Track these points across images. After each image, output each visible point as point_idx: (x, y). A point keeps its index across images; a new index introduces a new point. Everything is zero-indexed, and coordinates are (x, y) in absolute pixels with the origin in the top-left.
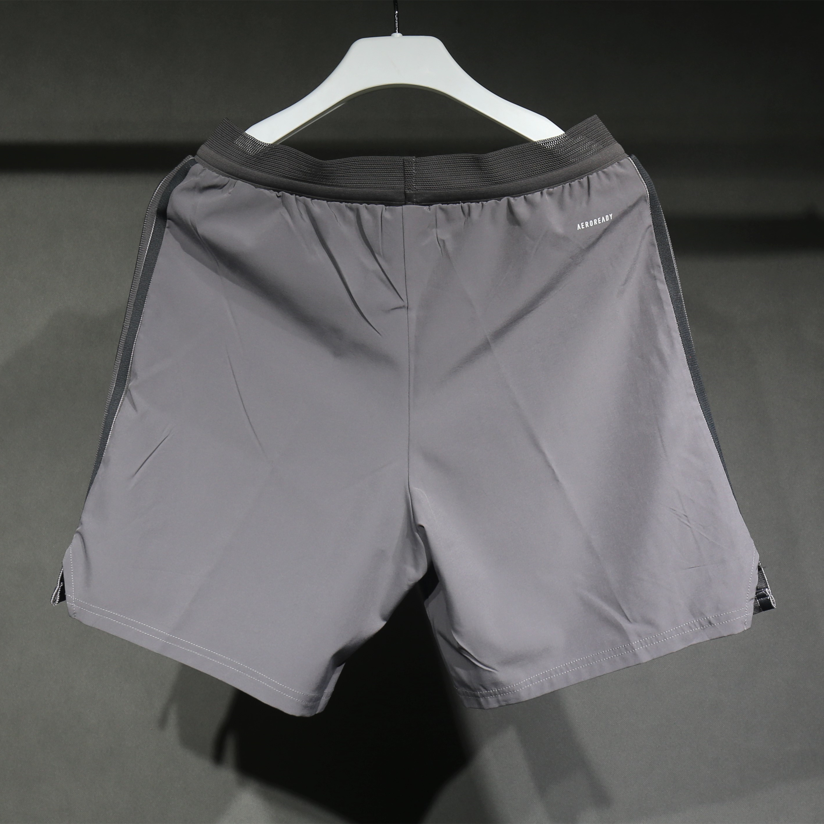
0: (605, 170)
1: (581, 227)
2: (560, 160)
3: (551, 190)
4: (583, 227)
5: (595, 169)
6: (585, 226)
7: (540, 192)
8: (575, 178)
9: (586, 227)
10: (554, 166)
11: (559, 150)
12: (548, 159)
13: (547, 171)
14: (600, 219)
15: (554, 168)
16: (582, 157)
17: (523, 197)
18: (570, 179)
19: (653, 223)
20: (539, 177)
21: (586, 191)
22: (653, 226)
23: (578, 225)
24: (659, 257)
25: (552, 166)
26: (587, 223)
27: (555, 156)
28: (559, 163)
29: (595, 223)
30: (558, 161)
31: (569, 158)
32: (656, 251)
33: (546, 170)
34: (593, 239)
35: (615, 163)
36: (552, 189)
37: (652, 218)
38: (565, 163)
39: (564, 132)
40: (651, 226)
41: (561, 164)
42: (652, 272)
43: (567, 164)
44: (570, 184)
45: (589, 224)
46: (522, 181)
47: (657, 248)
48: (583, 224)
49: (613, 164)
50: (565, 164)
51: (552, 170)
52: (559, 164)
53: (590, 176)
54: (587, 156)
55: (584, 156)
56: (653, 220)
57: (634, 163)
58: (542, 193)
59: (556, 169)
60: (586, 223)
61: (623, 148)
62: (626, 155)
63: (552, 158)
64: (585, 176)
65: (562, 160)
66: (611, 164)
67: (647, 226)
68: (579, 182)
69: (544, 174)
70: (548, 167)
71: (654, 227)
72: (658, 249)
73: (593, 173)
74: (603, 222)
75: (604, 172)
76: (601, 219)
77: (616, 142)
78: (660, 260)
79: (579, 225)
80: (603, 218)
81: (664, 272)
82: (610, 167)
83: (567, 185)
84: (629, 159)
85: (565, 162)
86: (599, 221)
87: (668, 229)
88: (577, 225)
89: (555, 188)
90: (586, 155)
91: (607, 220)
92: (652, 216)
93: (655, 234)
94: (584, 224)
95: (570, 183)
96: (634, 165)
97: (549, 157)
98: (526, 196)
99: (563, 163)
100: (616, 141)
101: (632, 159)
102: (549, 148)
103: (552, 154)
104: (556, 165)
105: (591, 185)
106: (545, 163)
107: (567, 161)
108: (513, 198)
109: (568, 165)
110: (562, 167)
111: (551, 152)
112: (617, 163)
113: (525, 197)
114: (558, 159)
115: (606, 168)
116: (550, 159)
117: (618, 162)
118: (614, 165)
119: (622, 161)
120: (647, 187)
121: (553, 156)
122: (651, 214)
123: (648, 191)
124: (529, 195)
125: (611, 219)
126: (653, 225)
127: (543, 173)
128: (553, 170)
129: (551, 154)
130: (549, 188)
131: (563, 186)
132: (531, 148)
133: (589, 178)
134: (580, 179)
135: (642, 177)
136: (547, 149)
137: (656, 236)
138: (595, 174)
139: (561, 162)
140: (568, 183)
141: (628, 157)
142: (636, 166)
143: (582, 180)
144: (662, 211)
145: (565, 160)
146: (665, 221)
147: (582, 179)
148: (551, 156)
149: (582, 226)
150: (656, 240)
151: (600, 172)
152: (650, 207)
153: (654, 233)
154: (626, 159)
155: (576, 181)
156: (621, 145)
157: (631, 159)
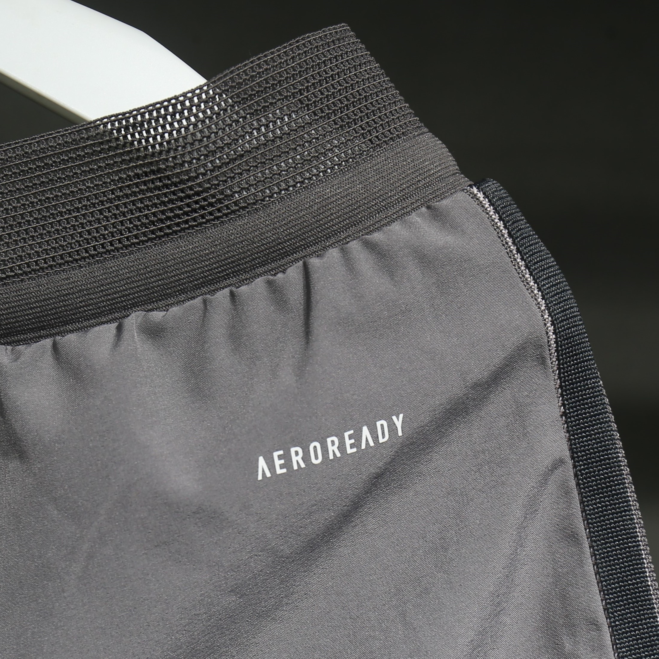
0: (377, 236)
1: (272, 466)
2: (189, 197)
3: (157, 316)
4: (282, 467)
5: (335, 233)
6: (288, 464)
7: (116, 324)
8: (253, 267)
9: (295, 467)
10: (169, 218)
11: (183, 155)
12: (142, 191)
13: (143, 242)
14: (350, 437)
15: (169, 227)
16: (283, 185)
17: (48, 342)
18: (236, 273)
19: (571, 449)
20: (110, 264)
21: (300, 321)
22: (570, 462)
23: (261, 460)
24: (595, 589)
25: (161, 221)
26: (297, 453)
27: (168, 178)
28: (186, 209)
29: (333, 449)
30: (181, 199)
31: (231, 188)
32: (581, 564)
33: (136, 237)
34: (329, 515)
35: (418, 211)
36: (163, 313)
37: (568, 431)
38: (210, 209)
39: (202, 81)
40: (562, 461)
41: (195, 211)
42: (568, 646)
43: (219, 210)
44: (232, 294)
45: (306, 458)
46: (44, 281)
47: (588, 551)
48: (280, 457)
49: (409, 213)
50: (211, 214)
51: (160, 237)
52: (186, 213)
53: (314, 261)
54: (302, 182)
55: (292, 183)
56: (570, 440)
57: (496, 211)
58: (120, 329)
59: (176, 232)
60: (293, 450)
61: (454, 155)
62: (465, 181)
63: (158, 188)
64: (297, 260)
65: (198, 194)
66: (401, 216)
67: (548, 462)
68: (270, 283)
69: (131, 253)
70: (144, 225)
71: (575, 467)
72: (593, 555)
73: (325, 248)
74: (363, 446)
75: (371, 246)
76: (357, 437)
77: (426, 130)
78: (598, 597)
79: (262, 462)
80: (365, 431)
81: (616, 650)
82: (396, 227)
83: (223, 295)
84: (475, 196)
85: (211, 205)
86: (348, 442)
87: (632, 474)
88: (257, 460)
89: (174, 310)
90: (299, 179)
91: (381, 440)
92: (566, 422)
93: (580, 493)
94: (286, 457)
95: (234, 289)
96: (496, 217)
97: (145, 183)
98: (58, 338)
99: (203, 208)
100: (426, 126)
101: (486, 196)
102: (146, 148)
103: (159, 171)
104: (178, 216)
105: (315, 297)
106: (131, 207)
107: (220, 201)
108: (9, 348)
109: (226, 215)
110: (200, 224)
111: (151, 163)
112: (424, 209)
113: (55, 346)
114: (182, 191)
115: (378, 229)
116: (150, 190)
117: (428, 207)
118: (414, 217)
119: (445, 202)
120: (548, 307)
121: (160, 179)
122: (564, 414)
123: (553, 324)
124: (72, 337)
125: (400, 434)
126: (573, 458)
127: (126, 247)
128: (167, 235)
129: (153, 172)
130: (151, 310)
131: (205, 302)
132: (77, 149)
133: (311, 269)
134: (275, 275)
135: (527, 266)
136: (138, 150)
137: (582, 502)
138: (334, 253)
139: (196, 202)
140: (227, 291)
141: (471, 186)
142: (501, 224)
143: (280, 275)
144: (607, 400)
145: (213, 196)
146: (620, 444)
147: (284, 272)
148: (153, 181)
149: (278, 463)
150: (585, 519)
151: (355, 246)
152: (561, 387)
153: (575, 492)
154: (460, 196)
155: (260, 281)
156: (444, 142)
157: (480, 195)
